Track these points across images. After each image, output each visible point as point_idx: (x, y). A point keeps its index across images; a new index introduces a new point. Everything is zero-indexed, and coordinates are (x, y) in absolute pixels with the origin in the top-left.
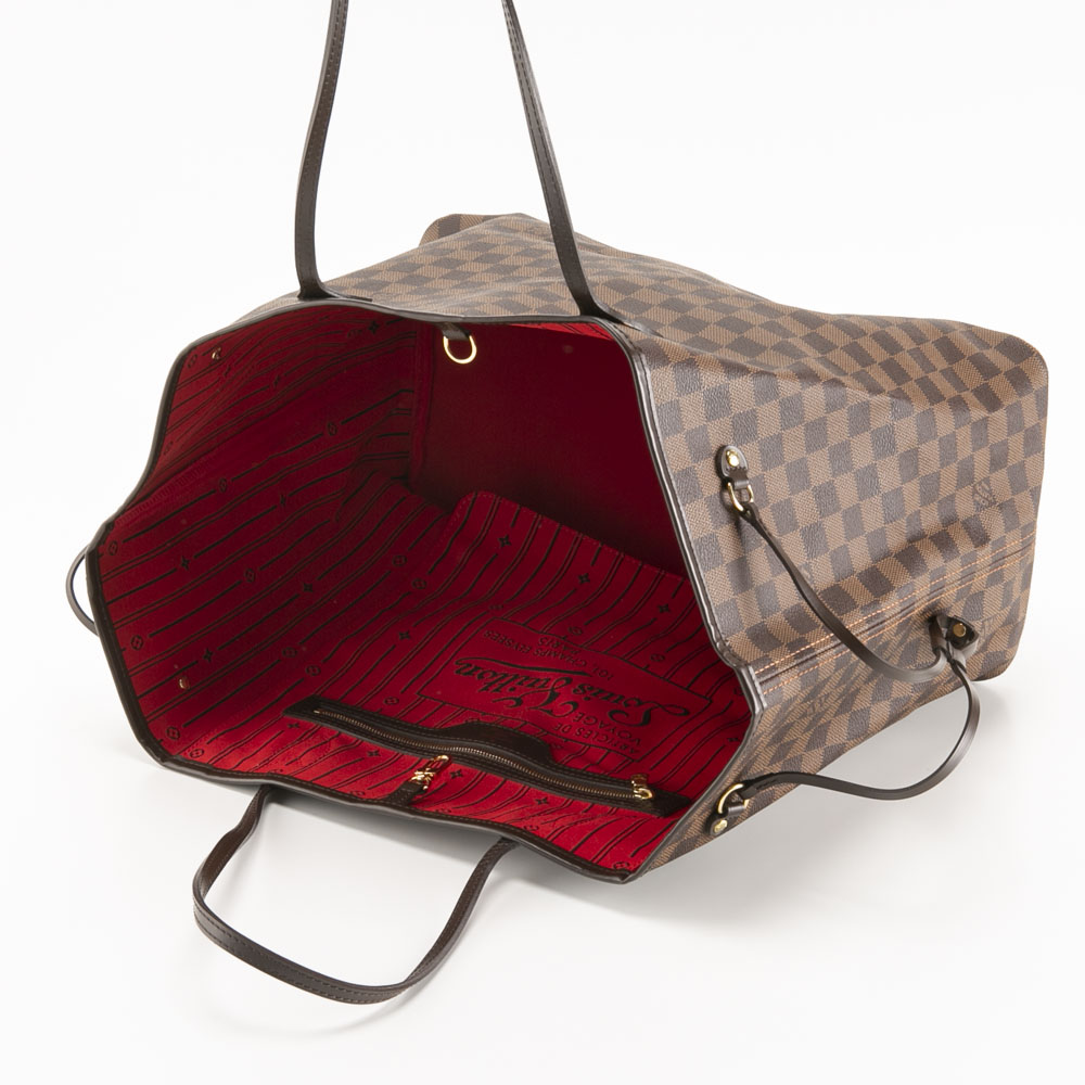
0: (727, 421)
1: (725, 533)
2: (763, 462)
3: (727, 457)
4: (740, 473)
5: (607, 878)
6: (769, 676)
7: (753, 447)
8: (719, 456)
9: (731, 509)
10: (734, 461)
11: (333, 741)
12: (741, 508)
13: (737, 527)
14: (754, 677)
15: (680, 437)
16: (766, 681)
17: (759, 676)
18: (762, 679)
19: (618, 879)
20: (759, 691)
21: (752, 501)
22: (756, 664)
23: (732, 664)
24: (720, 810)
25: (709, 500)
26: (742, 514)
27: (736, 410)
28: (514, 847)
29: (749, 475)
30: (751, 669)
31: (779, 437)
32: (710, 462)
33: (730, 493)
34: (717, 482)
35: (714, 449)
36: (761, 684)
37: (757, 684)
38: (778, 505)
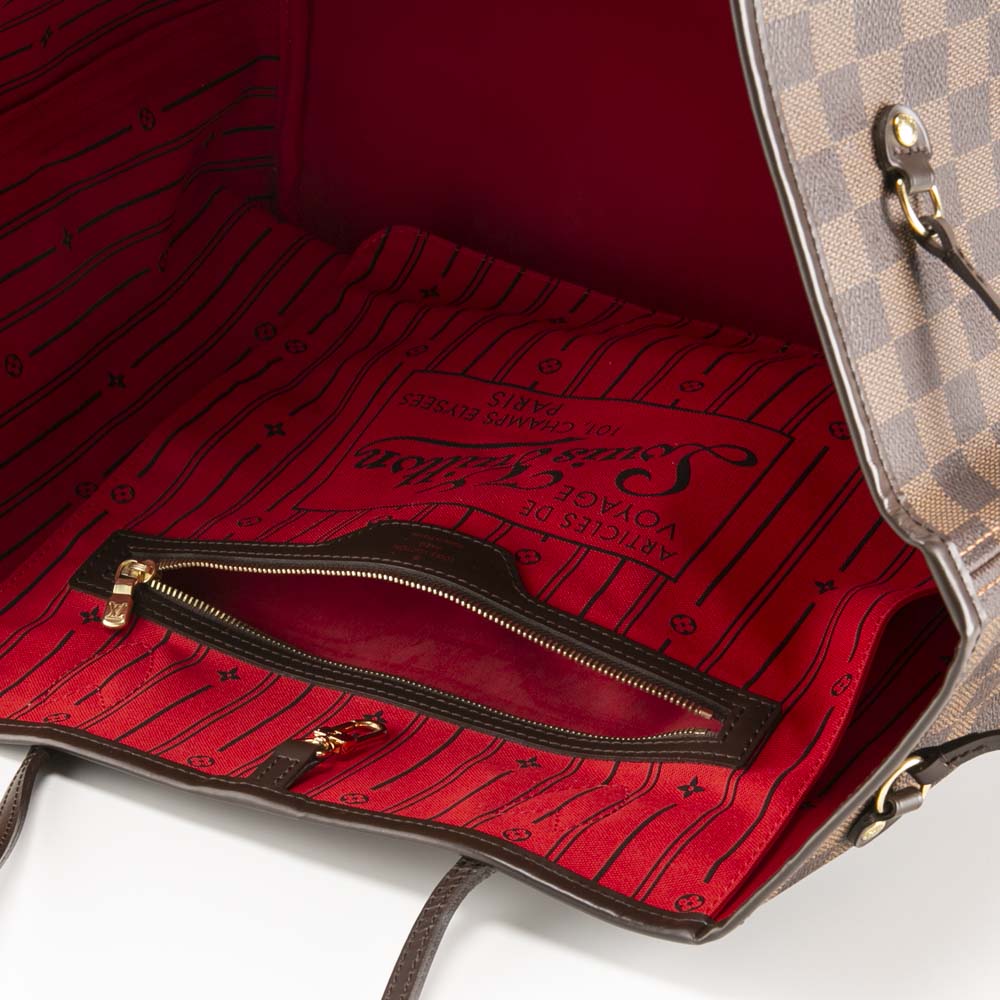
0: (894, 56)
1: (892, 278)
2: (955, 137)
3: (895, 129)
4: (918, 158)
5: (667, 931)
6: (986, 558)
7: (938, 107)
8: (881, 124)
9: (904, 232)
10: (907, 136)
11: (158, 653)
12: (921, 229)
13: (913, 265)
14: (960, 564)
15: (809, 87)
16: (982, 568)
17: (967, 560)
18: (975, 565)
19: (688, 936)
20: (972, 591)
21: (939, 214)
22: (959, 534)
23: (915, 538)
24: (880, 807)
25: (862, 214)
26: (924, 241)
27: (912, 36)
28: (487, 874)
29: (934, 163)
30: (952, 547)
31: (984, 88)
32: (864, 136)
33: (902, 201)
34: (876, 178)
35: (871, 114)
36: (973, 574)
37: (967, 578)
38: (978, 221)
